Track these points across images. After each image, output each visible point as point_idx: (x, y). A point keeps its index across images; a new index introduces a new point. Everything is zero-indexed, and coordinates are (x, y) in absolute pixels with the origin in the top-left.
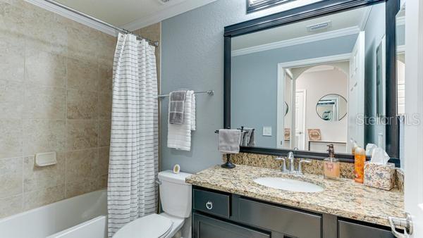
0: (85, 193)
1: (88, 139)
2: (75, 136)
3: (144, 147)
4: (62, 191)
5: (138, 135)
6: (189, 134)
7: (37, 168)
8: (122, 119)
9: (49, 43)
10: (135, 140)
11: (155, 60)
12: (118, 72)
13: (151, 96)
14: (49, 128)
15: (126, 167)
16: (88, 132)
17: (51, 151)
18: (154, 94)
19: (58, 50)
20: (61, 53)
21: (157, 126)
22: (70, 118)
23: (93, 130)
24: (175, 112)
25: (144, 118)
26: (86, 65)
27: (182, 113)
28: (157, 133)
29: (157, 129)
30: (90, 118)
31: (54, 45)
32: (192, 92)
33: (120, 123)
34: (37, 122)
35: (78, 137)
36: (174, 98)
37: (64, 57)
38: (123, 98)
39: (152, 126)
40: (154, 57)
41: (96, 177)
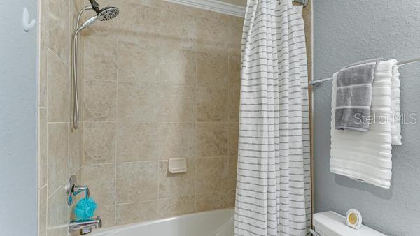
0: (215, 209)
1: (217, 145)
2: (205, 140)
3: (287, 166)
4: (192, 204)
5: (278, 147)
6: (389, 154)
7: (170, 174)
8: (254, 121)
9: (180, 39)
10: (273, 154)
11: (303, 27)
12: (248, 52)
13: (298, 83)
14: (181, 130)
15: (260, 196)
16: (217, 137)
17: (182, 157)
18: (302, 81)
19: (188, 45)
20: (191, 47)
21: (308, 132)
22: (199, 120)
23: (223, 134)
24: (349, 107)
25: (287, 120)
26: (215, 58)
27: (369, 107)
28: (308, 144)
29: (308, 138)
30: (219, 120)
31: (185, 40)
32: (393, 62)
33: (250, 128)
34: (170, 124)
35: (207, 142)
36: (345, 79)
37: (194, 52)
38: (254, 89)
39: (300, 132)
40: (302, 21)
41: (226, 192)
